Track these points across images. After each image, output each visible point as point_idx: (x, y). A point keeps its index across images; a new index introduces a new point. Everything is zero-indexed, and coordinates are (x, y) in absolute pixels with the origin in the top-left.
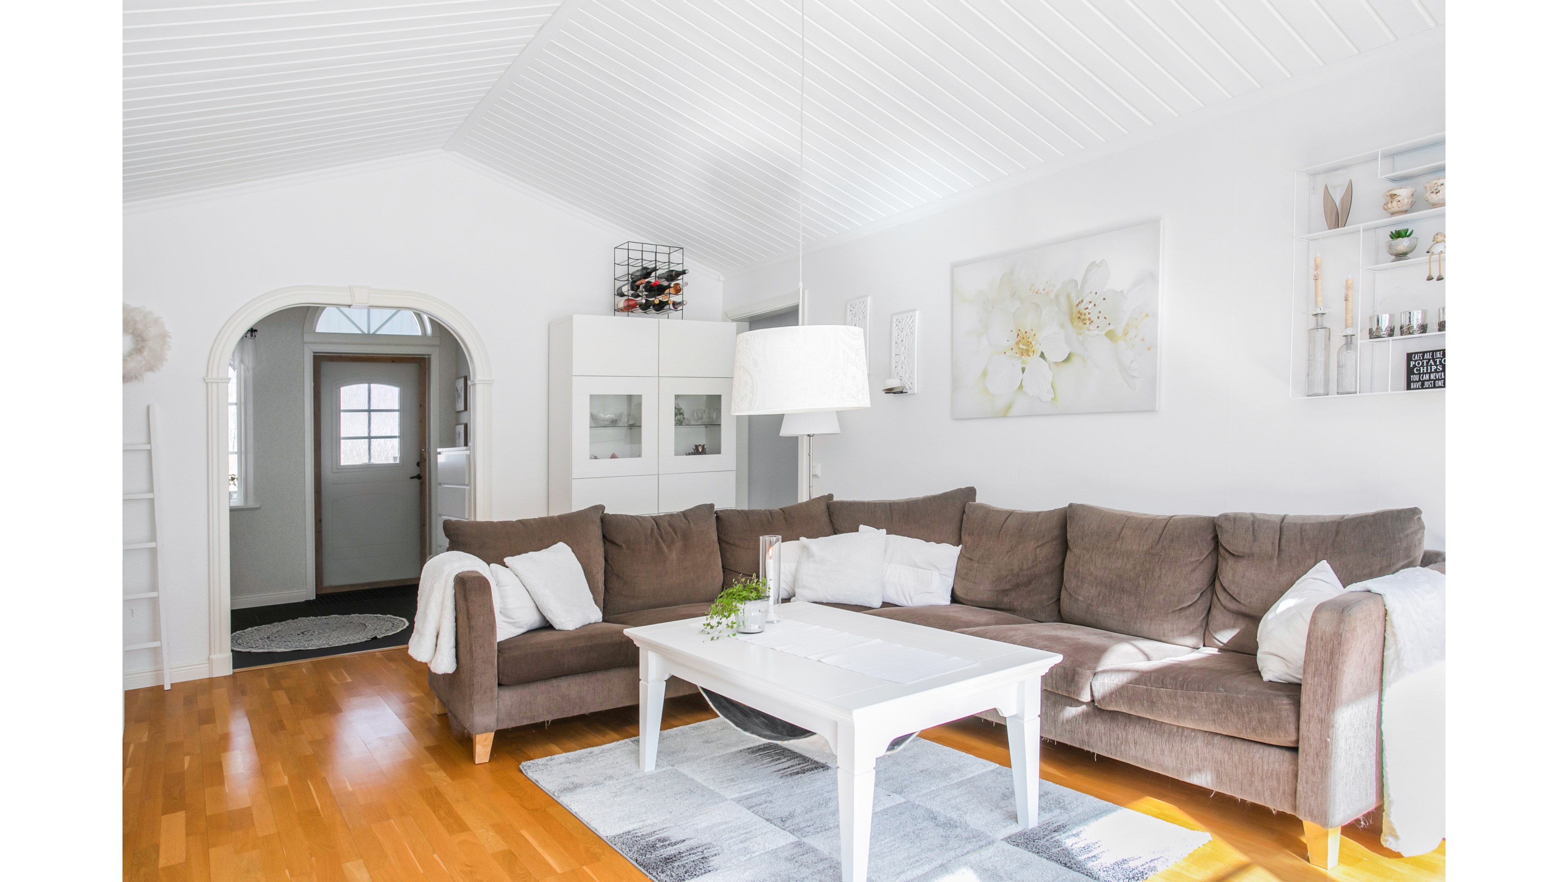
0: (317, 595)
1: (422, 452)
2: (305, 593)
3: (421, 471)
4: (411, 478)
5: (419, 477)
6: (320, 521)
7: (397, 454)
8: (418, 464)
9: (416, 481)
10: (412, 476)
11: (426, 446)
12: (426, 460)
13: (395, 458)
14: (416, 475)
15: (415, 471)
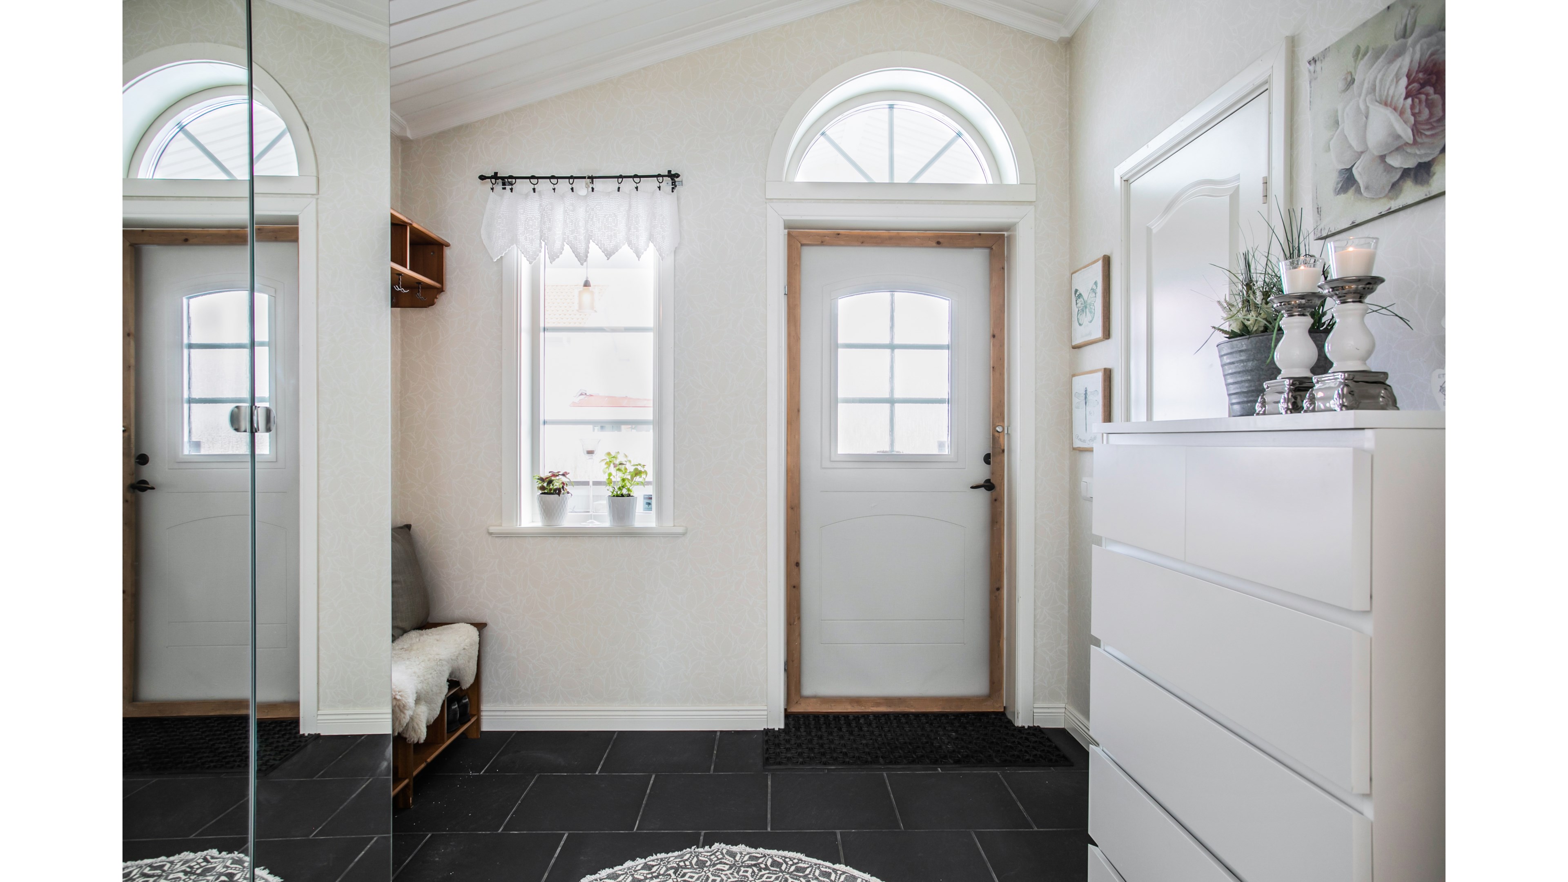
0: (788, 715)
1: (997, 434)
2: (765, 713)
3: (993, 473)
4: (972, 487)
5: (988, 485)
6: (798, 564)
7: (945, 438)
8: (987, 459)
9: (982, 493)
10: (974, 485)
11: (1003, 421)
12: (1003, 451)
13: (941, 445)
14: (981, 481)
15: (980, 473)
